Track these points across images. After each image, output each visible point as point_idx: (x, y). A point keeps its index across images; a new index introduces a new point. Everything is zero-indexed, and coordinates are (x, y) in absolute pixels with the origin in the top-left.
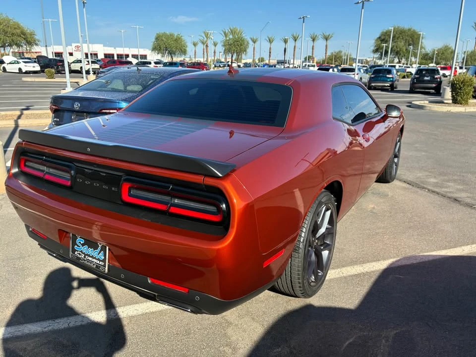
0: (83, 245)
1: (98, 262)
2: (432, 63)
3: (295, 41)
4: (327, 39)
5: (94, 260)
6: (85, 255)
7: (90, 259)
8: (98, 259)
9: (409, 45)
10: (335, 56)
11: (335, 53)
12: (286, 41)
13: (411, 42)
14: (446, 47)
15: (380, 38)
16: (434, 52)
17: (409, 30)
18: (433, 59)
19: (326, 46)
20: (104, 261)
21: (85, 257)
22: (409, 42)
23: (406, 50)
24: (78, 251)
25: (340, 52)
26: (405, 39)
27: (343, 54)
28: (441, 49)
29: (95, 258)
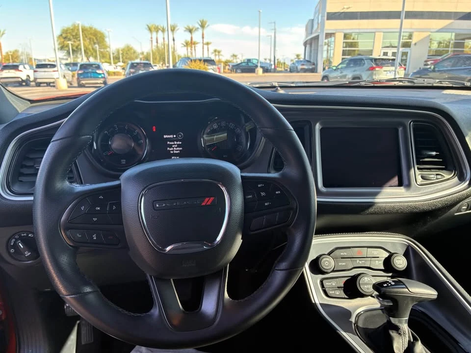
2: (120, 62)
9: (95, 43)
10: (12, 56)
11: (11, 52)
13: (95, 41)
15: (61, 35)
16: (118, 52)
17: (91, 28)
18: (119, 59)
22: (93, 41)
23: (93, 49)
25: (16, 51)
26: (88, 37)
28: (124, 49)
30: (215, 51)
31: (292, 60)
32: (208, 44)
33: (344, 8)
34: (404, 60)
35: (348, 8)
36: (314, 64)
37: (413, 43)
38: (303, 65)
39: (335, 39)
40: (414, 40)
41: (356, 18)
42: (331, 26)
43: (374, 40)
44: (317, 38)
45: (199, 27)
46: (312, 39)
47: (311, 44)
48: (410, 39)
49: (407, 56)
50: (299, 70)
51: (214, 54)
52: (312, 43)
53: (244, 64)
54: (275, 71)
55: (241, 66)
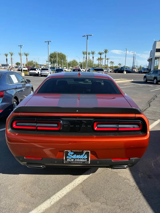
0: (73, 155)
1: (83, 160)
2: (70, 66)
3: (11, 55)
4: (26, 55)
5: (81, 160)
6: (74, 159)
7: (78, 160)
8: (84, 159)
9: (62, 59)
10: (30, 63)
11: (30, 61)
12: (6, 55)
14: (74, 60)
15: (50, 56)
16: (70, 62)
17: (61, 53)
19: (27, 58)
20: (88, 159)
21: (74, 160)
23: (61, 61)
24: (69, 159)
26: (60, 57)
27: (33, 62)
28: (73, 61)
29: (81, 159)
30: (111, 62)
32: (108, 59)
38: (144, 70)
39: (159, 60)
45: (104, 52)
53: (119, 69)
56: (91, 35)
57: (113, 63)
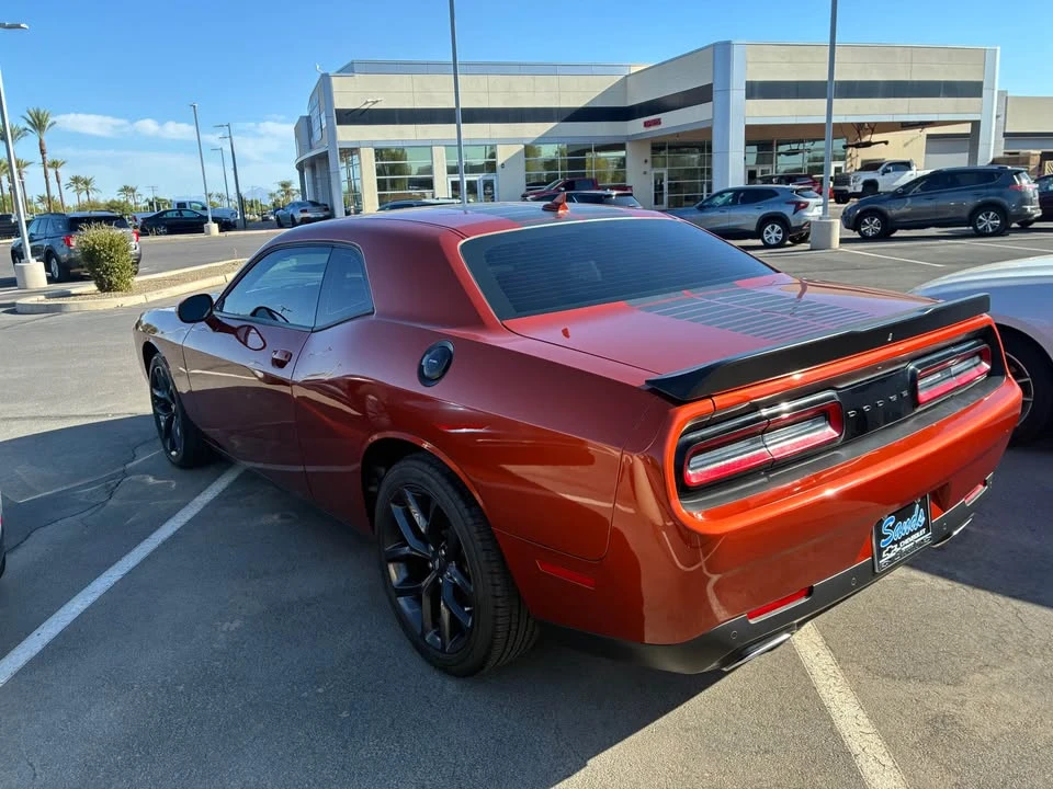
1: (918, 534)
5: (913, 538)
6: (899, 542)
7: (907, 541)
8: (918, 530)
29: (913, 533)
30: (76, 180)
31: (272, 195)
32: (55, 165)
33: (367, 102)
34: (490, 194)
35: (374, 103)
36: (327, 209)
37: (499, 163)
38: (305, 211)
39: (360, 158)
40: (500, 160)
41: (393, 122)
42: (347, 134)
43: (432, 159)
44: (324, 157)
45: (29, 127)
46: (313, 158)
47: (313, 167)
48: (494, 157)
49: (492, 186)
50: (298, 221)
51: (73, 188)
52: (315, 165)
53: (169, 215)
54: (246, 225)
55: (166, 219)
56: (18, 27)
57: (86, 183)
